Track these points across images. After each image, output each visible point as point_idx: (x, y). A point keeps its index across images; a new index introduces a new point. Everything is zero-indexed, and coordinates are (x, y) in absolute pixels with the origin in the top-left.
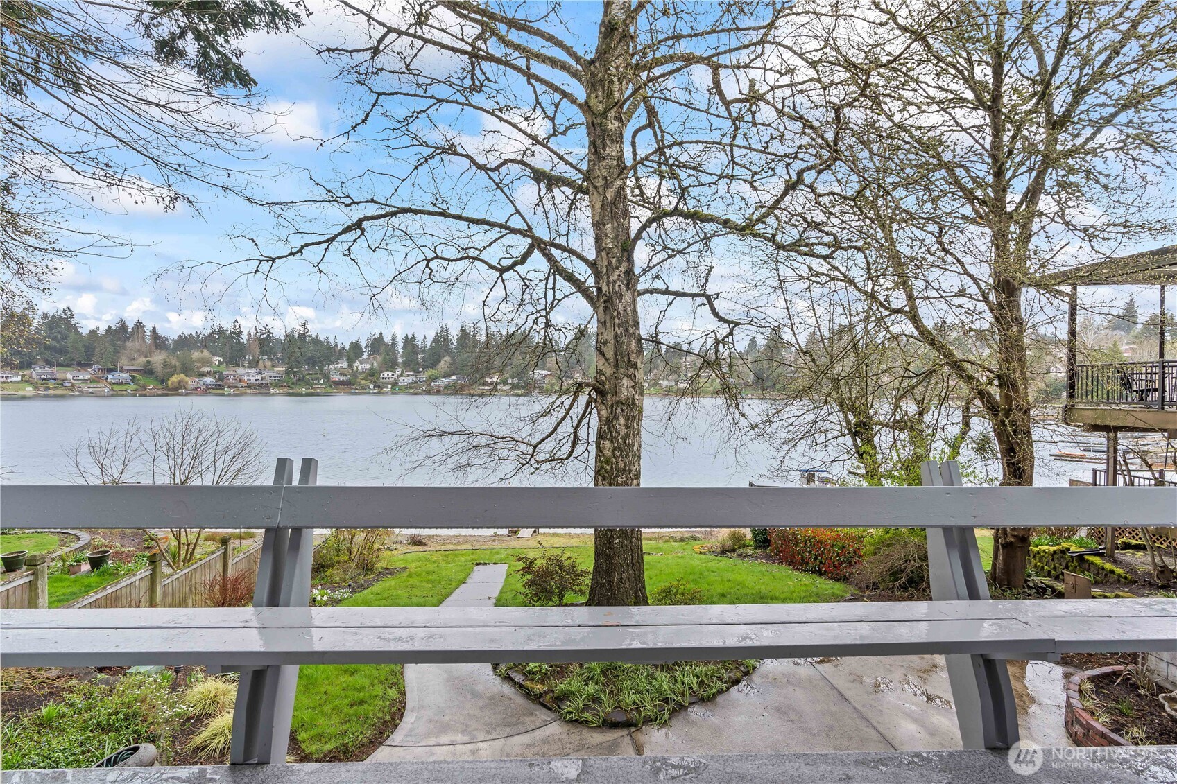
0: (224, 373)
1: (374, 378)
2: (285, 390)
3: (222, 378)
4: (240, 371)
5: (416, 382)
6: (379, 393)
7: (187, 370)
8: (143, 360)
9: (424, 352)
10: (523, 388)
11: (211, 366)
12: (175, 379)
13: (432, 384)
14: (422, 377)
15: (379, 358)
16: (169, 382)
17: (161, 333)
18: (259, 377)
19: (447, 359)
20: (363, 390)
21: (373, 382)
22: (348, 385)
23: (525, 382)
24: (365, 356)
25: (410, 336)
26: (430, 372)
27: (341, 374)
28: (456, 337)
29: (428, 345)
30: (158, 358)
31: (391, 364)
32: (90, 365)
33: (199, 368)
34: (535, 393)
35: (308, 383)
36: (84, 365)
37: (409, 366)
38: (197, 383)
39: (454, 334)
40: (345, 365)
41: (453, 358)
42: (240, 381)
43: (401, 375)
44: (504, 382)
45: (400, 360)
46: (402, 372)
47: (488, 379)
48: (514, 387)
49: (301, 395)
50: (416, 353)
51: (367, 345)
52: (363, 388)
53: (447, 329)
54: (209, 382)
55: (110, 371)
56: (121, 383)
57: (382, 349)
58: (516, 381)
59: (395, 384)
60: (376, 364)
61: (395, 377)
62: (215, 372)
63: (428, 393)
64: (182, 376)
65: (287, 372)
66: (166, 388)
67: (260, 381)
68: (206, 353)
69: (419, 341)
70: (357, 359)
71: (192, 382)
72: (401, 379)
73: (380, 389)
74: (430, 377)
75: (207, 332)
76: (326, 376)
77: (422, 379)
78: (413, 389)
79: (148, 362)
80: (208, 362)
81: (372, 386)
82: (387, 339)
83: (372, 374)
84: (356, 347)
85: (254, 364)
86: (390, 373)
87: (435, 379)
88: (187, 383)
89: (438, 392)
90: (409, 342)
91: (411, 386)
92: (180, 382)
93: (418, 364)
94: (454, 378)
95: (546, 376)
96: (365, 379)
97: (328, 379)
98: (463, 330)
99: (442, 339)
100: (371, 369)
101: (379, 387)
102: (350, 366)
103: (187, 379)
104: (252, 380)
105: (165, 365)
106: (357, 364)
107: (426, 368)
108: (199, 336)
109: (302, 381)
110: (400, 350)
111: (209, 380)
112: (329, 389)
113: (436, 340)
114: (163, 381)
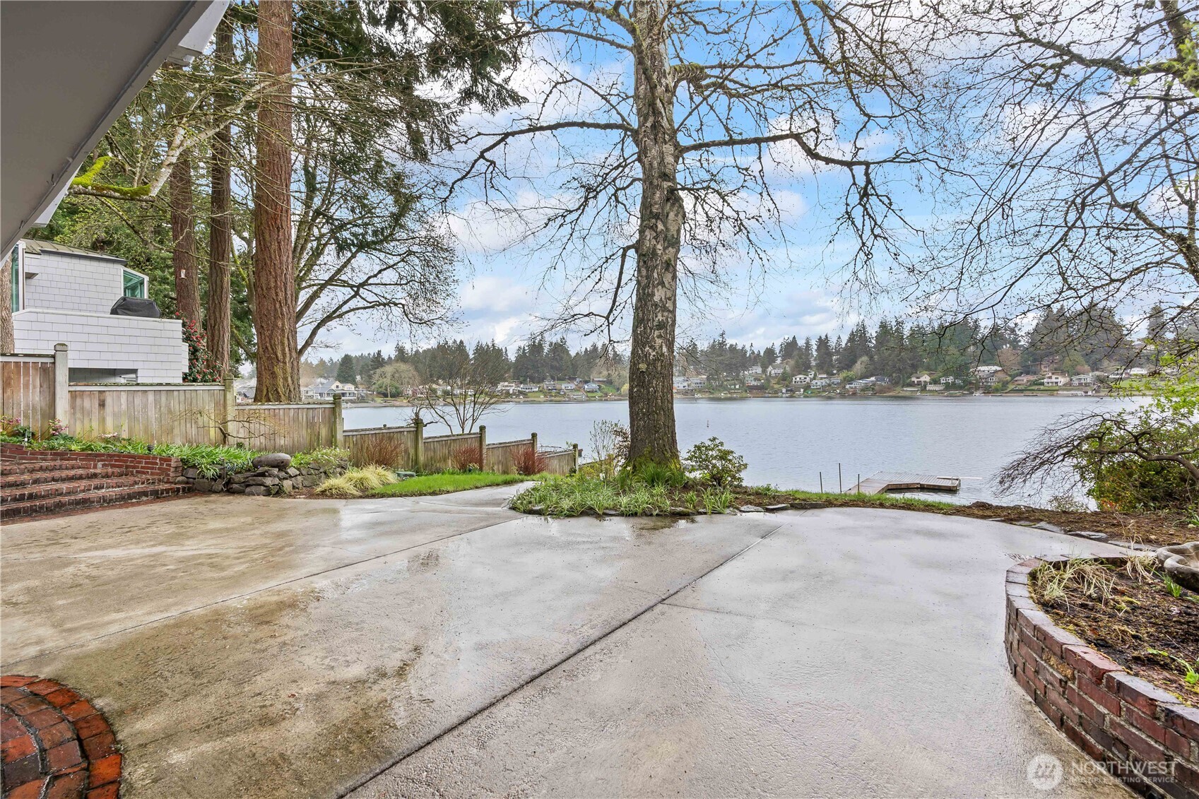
1: (786, 382)
2: (707, 395)
5: (829, 385)
6: (791, 397)
8: (606, 373)
9: (837, 352)
10: (961, 388)
12: (625, 387)
13: (848, 387)
14: (837, 379)
15: (792, 362)
16: (622, 390)
18: (686, 384)
19: (865, 358)
20: (776, 394)
21: (785, 387)
22: (762, 390)
23: (964, 381)
24: (779, 361)
25: (823, 337)
26: (844, 374)
27: (755, 380)
28: (874, 335)
29: (843, 346)
31: (804, 367)
32: (575, 379)
34: (977, 394)
35: (725, 389)
36: (572, 379)
37: (822, 368)
39: (873, 331)
40: (759, 370)
41: (871, 358)
43: (814, 378)
44: (935, 382)
45: (813, 363)
46: (815, 375)
47: (914, 379)
48: (948, 387)
49: (719, 399)
50: (830, 354)
51: (781, 350)
52: (776, 392)
53: (864, 328)
55: (586, 382)
56: (592, 392)
57: (795, 353)
58: (951, 379)
59: (807, 387)
60: (788, 369)
61: (808, 380)
63: (843, 396)
65: (708, 379)
66: (620, 395)
67: (686, 388)
69: (833, 343)
70: (770, 364)
72: (814, 382)
73: (792, 393)
74: (845, 379)
76: (742, 382)
77: (836, 382)
78: (826, 394)
79: (609, 374)
81: (784, 390)
82: (801, 343)
83: (784, 378)
84: (770, 352)
85: (683, 373)
86: (802, 377)
87: (850, 380)
89: (854, 395)
90: (823, 343)
91: (824, 389)
93: (833, 366)
94: (873, 379)
95: (996, 372)
96: (778, 383)
97: (743, 383)
98: (883, 326)
99: (858, 336)
100: (783, 373)
101: (791, 390)
102: (764, 371)
106: (770, 368)
107: (840, 370)
109: (722, 387)
110: (815, 353)
112: (744, 395)
113: (851, 339)
114: (618, 389)
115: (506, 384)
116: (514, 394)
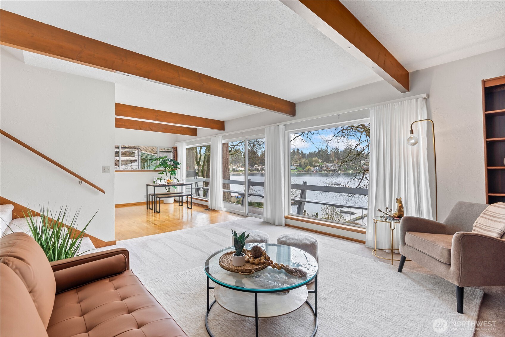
0: (322, 165)
2: (344, 172)
3: (322, 167)
4: (328, 164)
7: (311, 165)
8: (299, 161)
11: (318, 163)
12: (307, 168)
16: (306, 169)
17: (304, 152)
18: (334, 167)
30: (303, 161)
33: (314, 164)
35: (352, 169)
38: (314, 169)
42: (328, 168)
54: (317, 169)
56: (293, 170)
62: (319, 165)
64: (309, 167)
65: (344, 164)
66: (305, 171)
67: (334, 168)
68: (316, 158)
71: (312, 169)
75: (317, 151)
76: (360, 166)
79: (300, 162)
80: (317, 162)
85: (332, 161)
88: (311, 169)
92: (309, 169)
103: (311, 168)
104: (332, 168)
105: (305, 163)
108: (315, 152)
109: (350, 168)
111: (317, 168)
114: (304, 169)
115: (257, 166)
116: (260, 170)
